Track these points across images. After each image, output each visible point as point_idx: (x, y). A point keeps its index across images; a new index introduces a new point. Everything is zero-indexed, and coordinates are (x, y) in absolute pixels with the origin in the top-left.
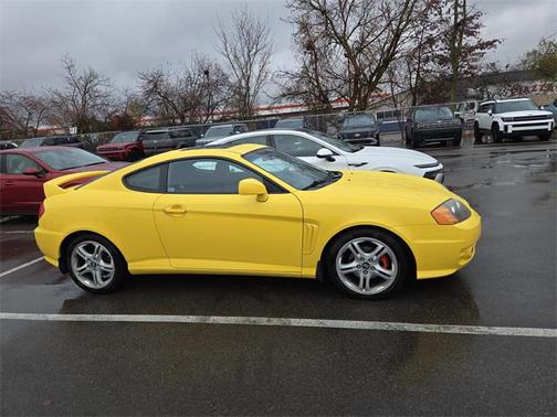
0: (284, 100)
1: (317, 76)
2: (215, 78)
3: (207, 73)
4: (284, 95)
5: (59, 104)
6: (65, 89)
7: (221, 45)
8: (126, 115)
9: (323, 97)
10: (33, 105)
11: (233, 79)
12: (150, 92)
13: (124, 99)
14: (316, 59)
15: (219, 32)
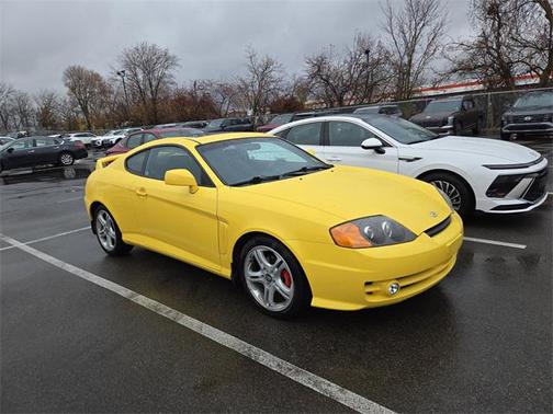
0: (454, 76)
1: (499, 46)
2: (376, 57)
3: (367, 52)
4: (455, 71)
5: (243, 89)
6: (247, 76)
7: (385, 21)
8: (293, 98)
9: (505, 70)
10: (226, 91)
11: (396, 58)
12: (313, 76)
13: (292, 83)
14: (500, 25)
15: (385, 7)
